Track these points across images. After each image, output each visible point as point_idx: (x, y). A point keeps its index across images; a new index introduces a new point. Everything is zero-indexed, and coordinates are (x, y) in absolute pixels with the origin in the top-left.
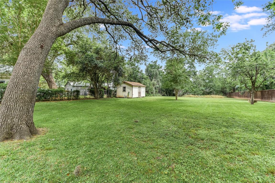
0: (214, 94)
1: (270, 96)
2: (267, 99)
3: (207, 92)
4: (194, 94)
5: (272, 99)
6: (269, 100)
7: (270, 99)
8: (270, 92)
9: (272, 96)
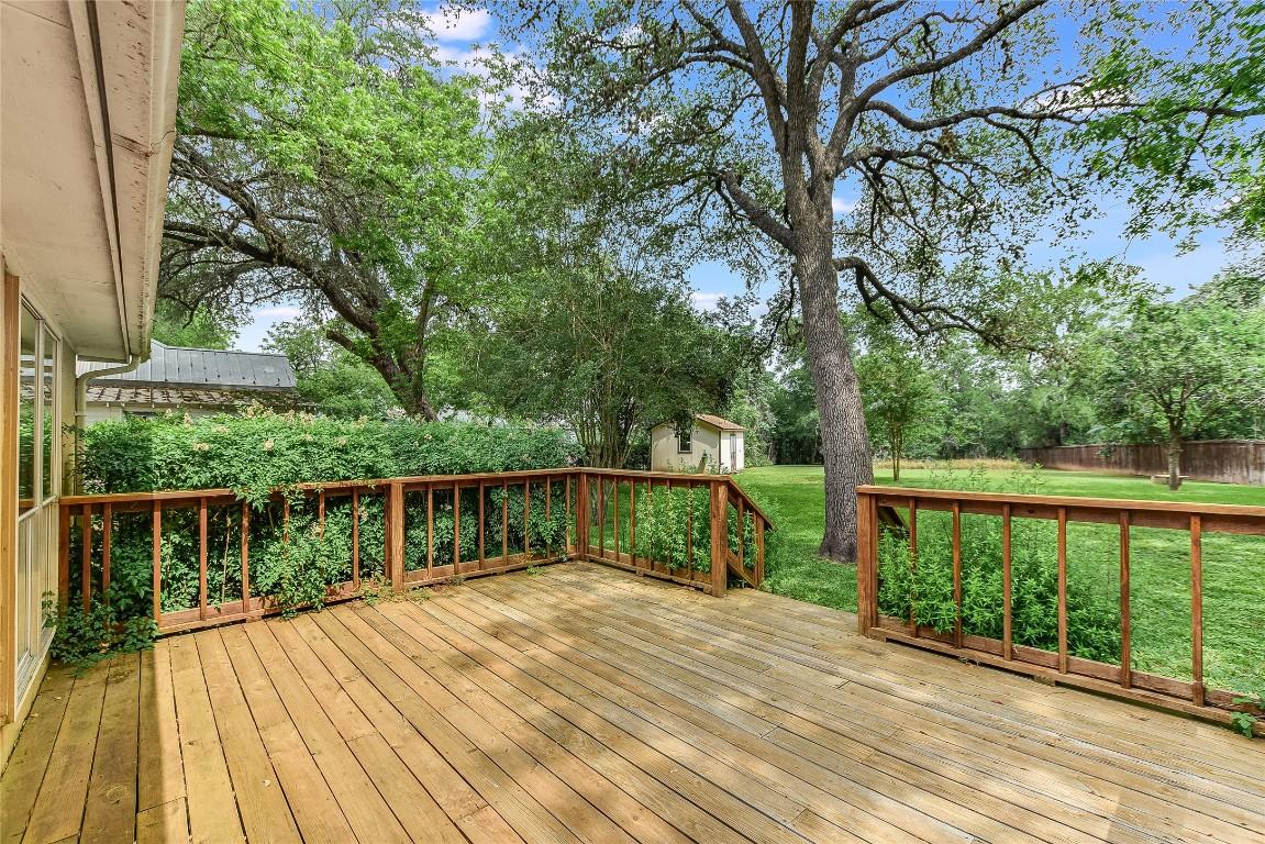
0: (980, 454)
1: (1216, 463)
2: (1205, 473)
3: (953, 448)
4: (908, 456)
5: (1222, 474)
6: (1212, 475)
7: (1216, 471)
8: (1213, 448)
9: (1222, 462)
